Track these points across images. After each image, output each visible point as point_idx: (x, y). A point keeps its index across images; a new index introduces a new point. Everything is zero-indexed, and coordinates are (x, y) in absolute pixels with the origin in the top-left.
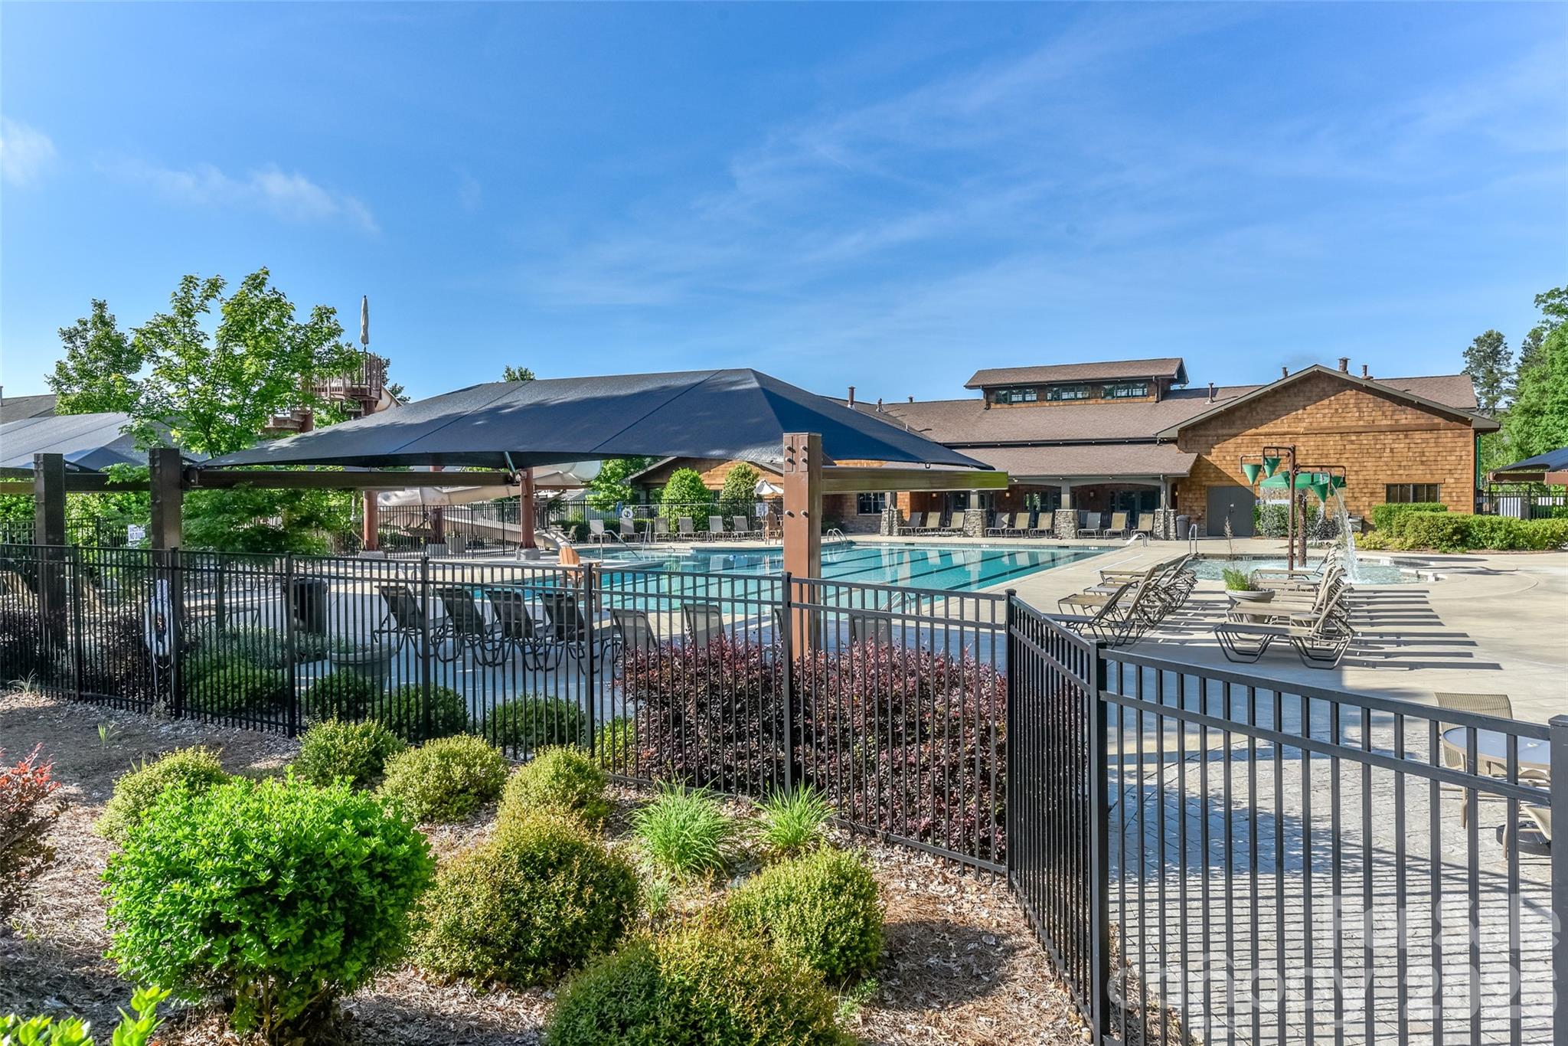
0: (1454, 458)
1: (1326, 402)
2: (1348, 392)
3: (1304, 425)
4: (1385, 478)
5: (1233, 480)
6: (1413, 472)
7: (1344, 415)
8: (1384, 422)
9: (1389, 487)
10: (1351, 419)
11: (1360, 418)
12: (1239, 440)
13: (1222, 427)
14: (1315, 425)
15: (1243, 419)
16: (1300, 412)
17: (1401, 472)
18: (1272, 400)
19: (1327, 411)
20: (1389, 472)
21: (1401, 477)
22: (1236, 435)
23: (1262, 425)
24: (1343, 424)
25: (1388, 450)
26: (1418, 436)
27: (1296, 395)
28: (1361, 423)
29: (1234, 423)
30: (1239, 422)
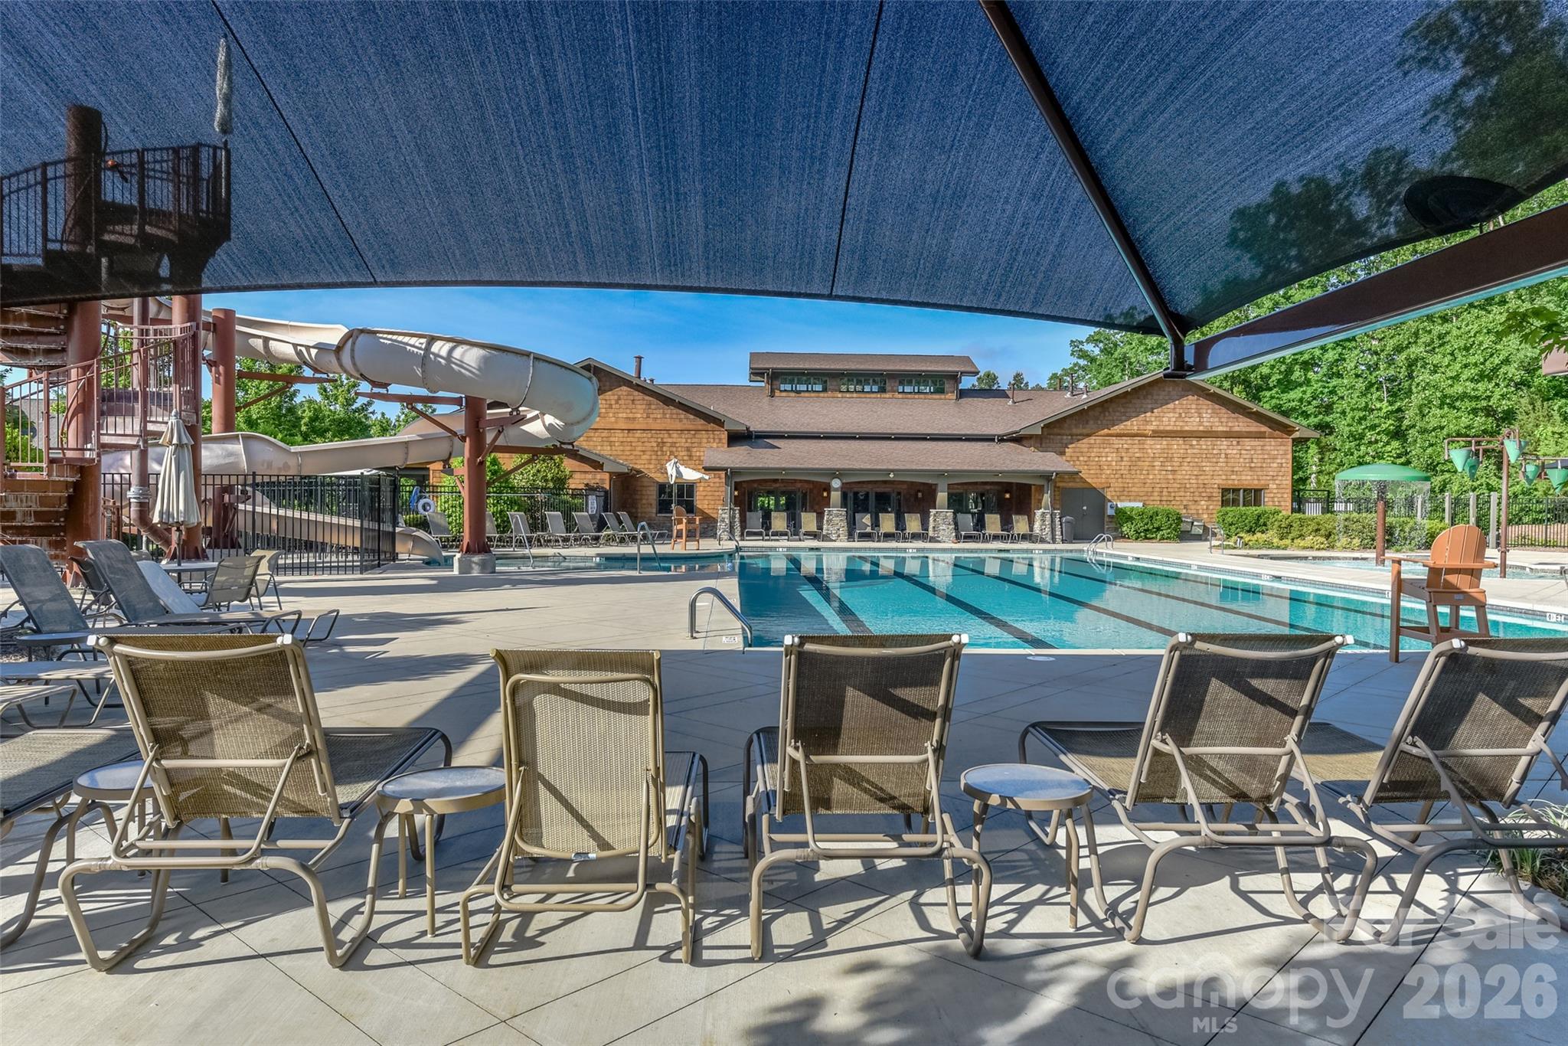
0: (1275, 465)
1: (1171, 406)
2: (1190, 397)
3: (1152, 428)
4: (1220, 481)
5: (1086, 482)
6: (1244, 478)
7: (1187, 419)
8: (1221, 429)
9: (1225, 491)
10: (1193, 424)
11: (1201, 423)
12: (1092, 440)
13: (1077, 427)
14: (1161, 428)
15: (1097, 419)
16: (1149, 414)
17: (1233, 477)
18: (1124, 401)
19: (1171, 415)
20: (1224, 477)
21: (1234, 481)
22: (1089, 435)
23: (1114, 425)
24: (1187, 428)
25: (1223, 456)
26: (1248, 443)
27: (1145, 397)
28: (1201, 428)
29: (1087, 423)
30: (1091, 422)
